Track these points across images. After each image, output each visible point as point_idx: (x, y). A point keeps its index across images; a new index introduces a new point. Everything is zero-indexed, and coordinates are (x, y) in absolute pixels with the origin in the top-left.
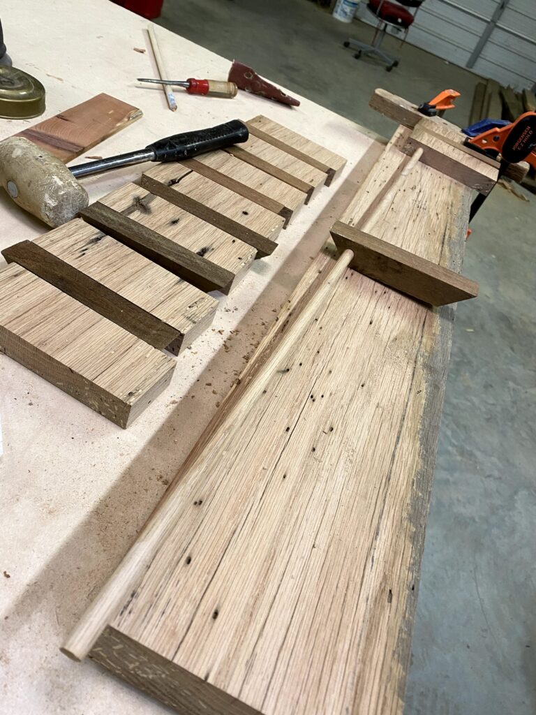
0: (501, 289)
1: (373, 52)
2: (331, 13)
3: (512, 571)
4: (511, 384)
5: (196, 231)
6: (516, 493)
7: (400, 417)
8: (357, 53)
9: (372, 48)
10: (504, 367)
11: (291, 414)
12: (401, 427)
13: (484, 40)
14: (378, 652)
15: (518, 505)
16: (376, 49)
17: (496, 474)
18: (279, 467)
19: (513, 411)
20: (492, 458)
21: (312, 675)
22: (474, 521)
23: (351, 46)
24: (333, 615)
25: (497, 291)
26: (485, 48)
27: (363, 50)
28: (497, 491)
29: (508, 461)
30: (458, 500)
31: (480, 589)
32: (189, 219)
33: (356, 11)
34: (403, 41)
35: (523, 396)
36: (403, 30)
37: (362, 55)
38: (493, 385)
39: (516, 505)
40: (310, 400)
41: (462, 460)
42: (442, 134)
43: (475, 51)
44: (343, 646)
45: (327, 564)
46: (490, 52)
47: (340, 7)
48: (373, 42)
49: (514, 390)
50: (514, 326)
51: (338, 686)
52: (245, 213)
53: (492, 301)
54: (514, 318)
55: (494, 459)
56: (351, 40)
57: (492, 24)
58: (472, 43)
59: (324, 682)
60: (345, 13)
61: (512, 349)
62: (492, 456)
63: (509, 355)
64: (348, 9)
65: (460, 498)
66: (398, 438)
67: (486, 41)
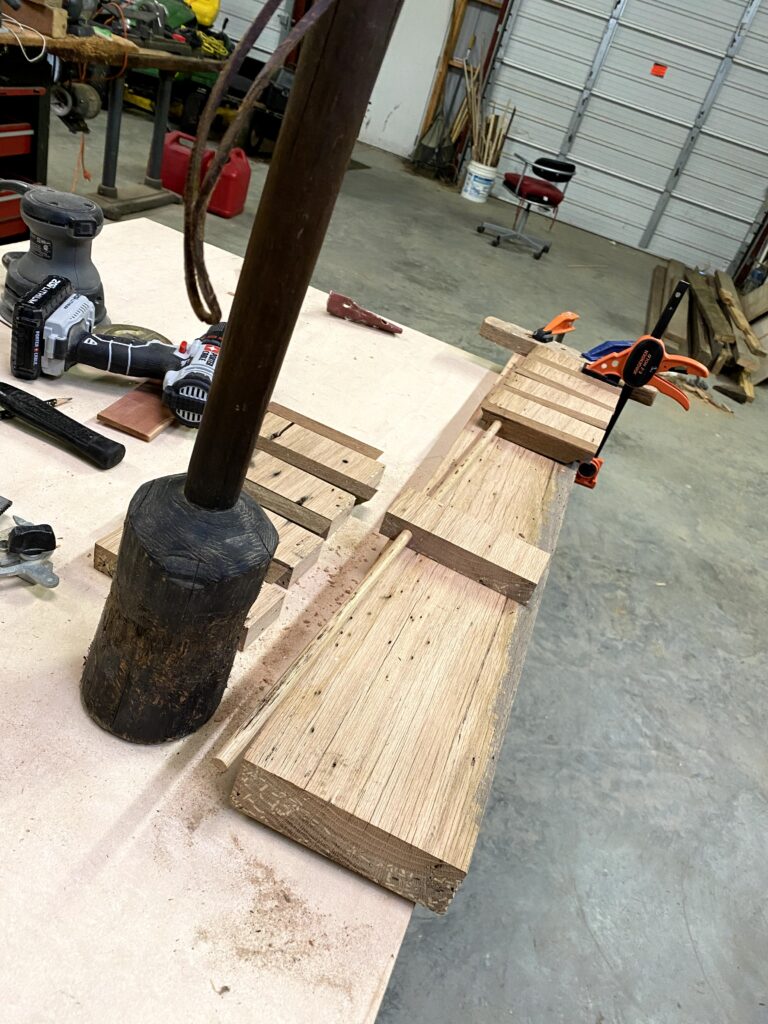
0: (700, 528)
1: (515, 237)
2: (460, 193)
3: (735, 903)
4: (721, 653)
5: (297, 481)
6: (735, 797)
7: (492, 633)
8: (495, 239)
9: (514, 233)
10: (711, 630)
11: (393, 632)
12: (492, 641)
13: (659, 213)
14: (461, 795)
15: (739, 813)
16: (519, 233)
17: (707, 772)
18: (383, 670)
19: (726, 689)
20: (700, 751)
21: (408, 805)
22: (679, 835)
23: (486, 231)
24: (425, 770)
25: (696, 531)
26: (660, 224)
27: (501, 235)
28: (709, 795)
29: (721, 755)
30: (656, 809)
31: (691, 927)
32: (291, 471)
33: (491, 188)
34: (554, 220)
35: (738, 669)
36: (552, 210)
37: (501, 241)
38: (696, 654)
39: (736, 813)
40: (410, 620)
41: (658, 756)
42: (558, 362)
43: (648, 227)
44: (433, 791)
45: (421, 738)
46: (667, 226)
47: (470, 185)
48: (514, 225)
49: (725, 660)
50: (721, 577)
51: (428, 814)
52: (345, 462)
53: (689, 545)
54: (720, 565)
55: (702, 753)
56: (486, 224)
57: (666, 195)
58: (644, 218)
59: (418, 809)
60: (478, 192)
61: (720, 607)
62: (699, 748)
63: (716, 615)
64: (480, 187)
65: (659, 807)
66: (488, 650)
67: (662, 214)
